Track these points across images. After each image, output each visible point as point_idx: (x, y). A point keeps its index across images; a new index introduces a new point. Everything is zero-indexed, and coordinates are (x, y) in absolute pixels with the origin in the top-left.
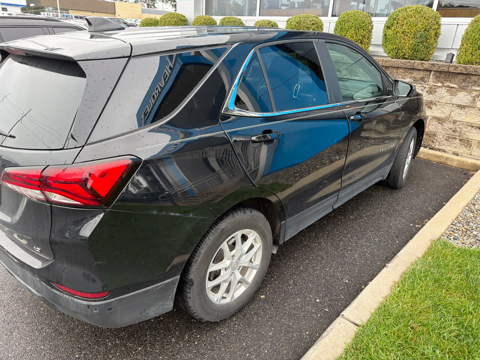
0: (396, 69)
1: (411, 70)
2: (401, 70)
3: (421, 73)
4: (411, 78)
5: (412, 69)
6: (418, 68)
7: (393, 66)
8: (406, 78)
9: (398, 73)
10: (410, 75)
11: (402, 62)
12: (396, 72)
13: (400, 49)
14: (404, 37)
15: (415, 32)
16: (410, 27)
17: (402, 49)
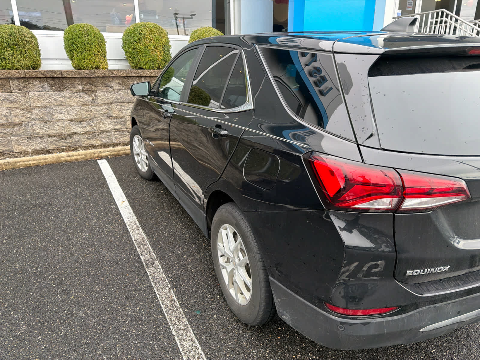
13: (154, 61)
14: (155, 50)
15: (162, 46)
16: (157, 41)
17: (157, 61)
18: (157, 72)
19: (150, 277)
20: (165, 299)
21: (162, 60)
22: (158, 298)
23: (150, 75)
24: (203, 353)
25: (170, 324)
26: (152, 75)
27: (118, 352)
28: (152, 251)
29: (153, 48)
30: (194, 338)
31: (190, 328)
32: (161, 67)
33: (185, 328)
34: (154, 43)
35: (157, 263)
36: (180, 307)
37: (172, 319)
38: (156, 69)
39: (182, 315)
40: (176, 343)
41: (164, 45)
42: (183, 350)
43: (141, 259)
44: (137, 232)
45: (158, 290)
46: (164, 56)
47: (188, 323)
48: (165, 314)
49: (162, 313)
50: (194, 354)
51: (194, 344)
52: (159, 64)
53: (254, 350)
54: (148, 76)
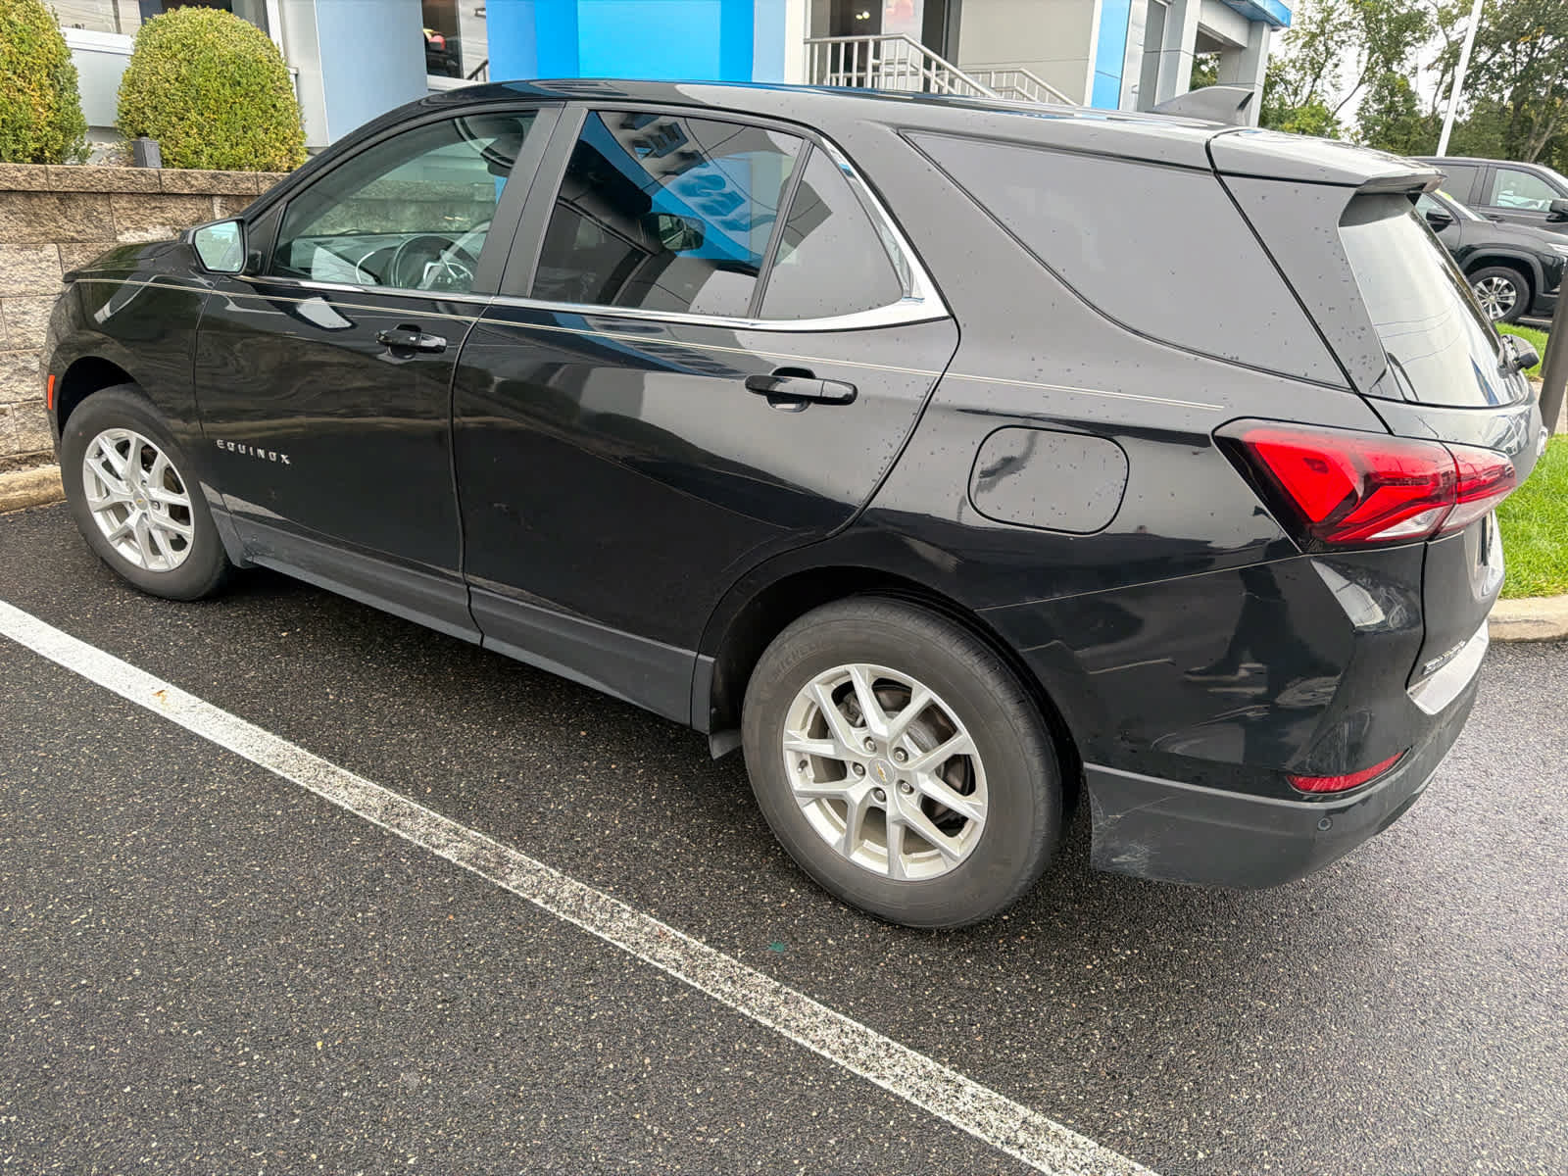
0: (102, 200)
1: (155, 199)
2: (123, 203)
3: (189, 206)
4: (163, 224)
5: (159, 194)
6: (176, 191)
7: (94, 190)
8: (150, 227)
9: (116, 214)
10: (158, 217)
11: (119, 175)
12: (106, 209)
13: (21, 127)
14: (20, 83)
15: (47, 67)
16: (25, 48)
17: (29, 128)
18: (57, 175)
19: (538, 901)
20: (648, 945)
21: (50, 123)
22: (625, 952)
23: (25, 186)
24: (887, 1039)
25: (730, 1003)
26: (36, 186)
27: (656, 1132)
28: (458, 826)
29: (9, 74)
30: (831, 1013)
31: (795, 994)
32: (47, 154)
33: (783, 998)
34: (10, 52)
35: (512, 853)
36: (713, 950)
37: (726, 990)
38: (29, 159)
39: (741, 969)
40: (796, 1044)
41: (56, 66)
42: (834, 1053)
43: (449, 861)
44: (335, 780)
45: (600, 929)
46: (58, 110)
47: (777, 984)
48: (690, 981)
49: (675, 985)
50: (870, 1052)
51: (846, 1029)
52: (38, 140)
53: (995, 985)
54: (22, 189)
